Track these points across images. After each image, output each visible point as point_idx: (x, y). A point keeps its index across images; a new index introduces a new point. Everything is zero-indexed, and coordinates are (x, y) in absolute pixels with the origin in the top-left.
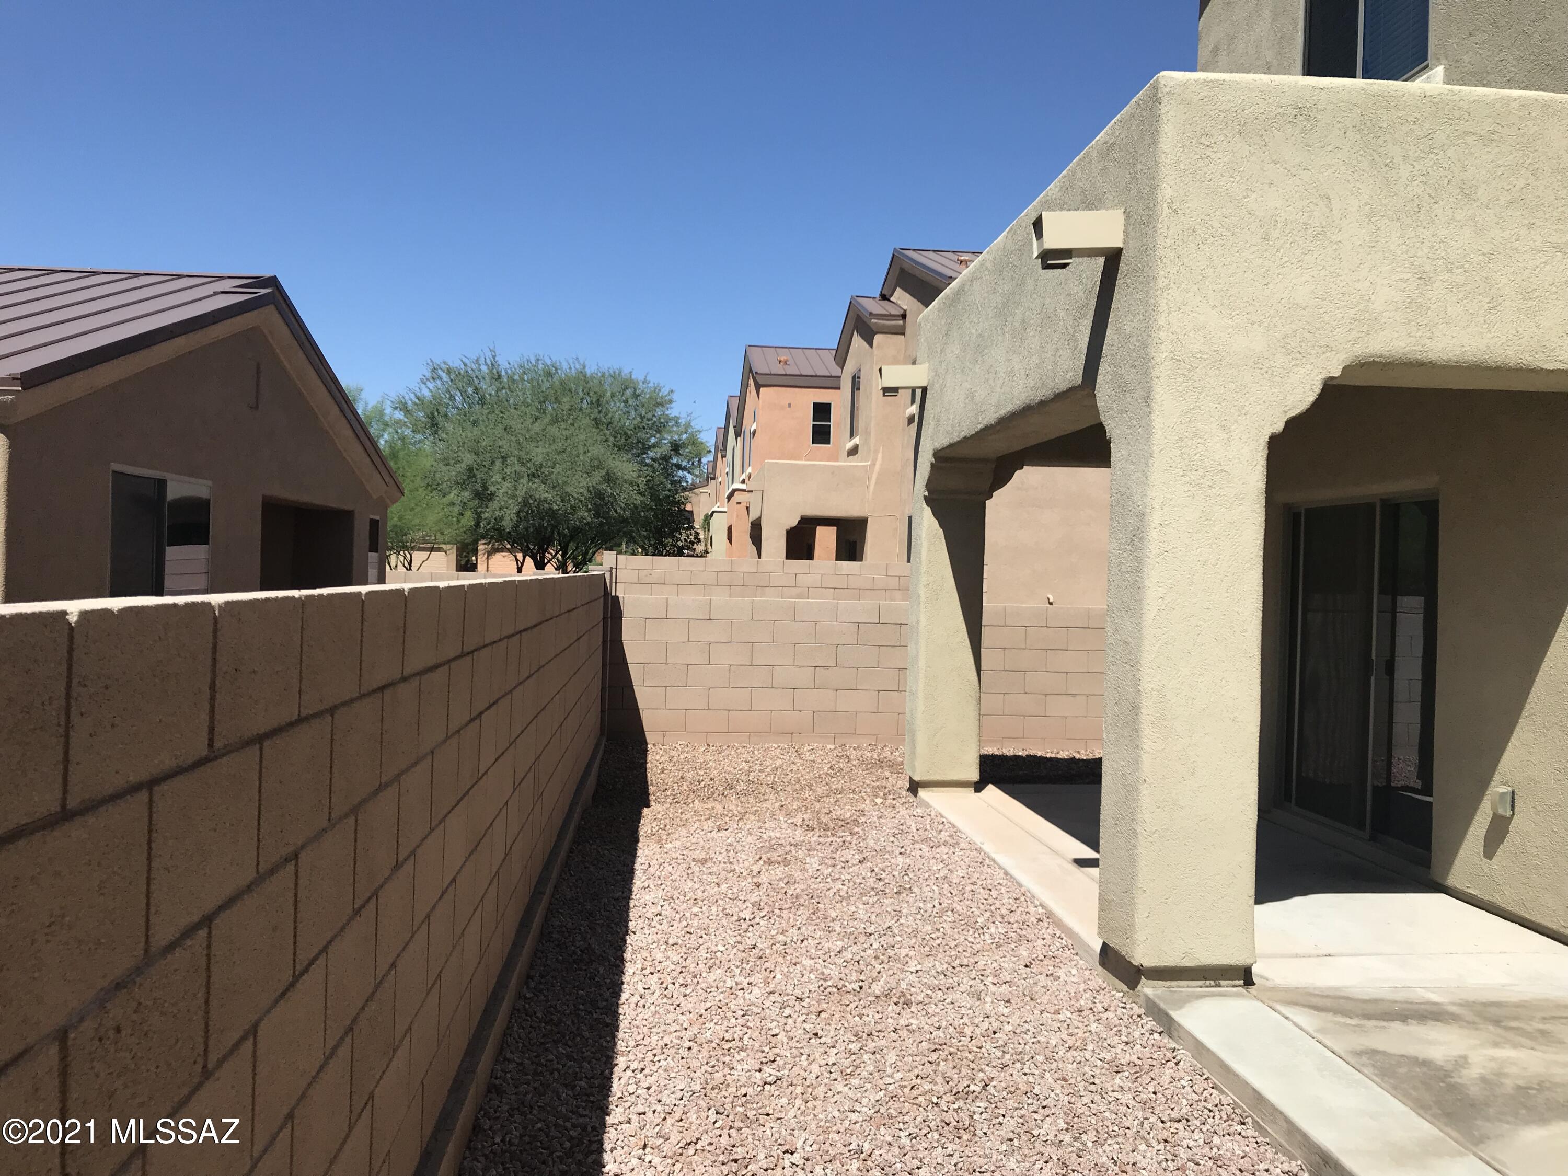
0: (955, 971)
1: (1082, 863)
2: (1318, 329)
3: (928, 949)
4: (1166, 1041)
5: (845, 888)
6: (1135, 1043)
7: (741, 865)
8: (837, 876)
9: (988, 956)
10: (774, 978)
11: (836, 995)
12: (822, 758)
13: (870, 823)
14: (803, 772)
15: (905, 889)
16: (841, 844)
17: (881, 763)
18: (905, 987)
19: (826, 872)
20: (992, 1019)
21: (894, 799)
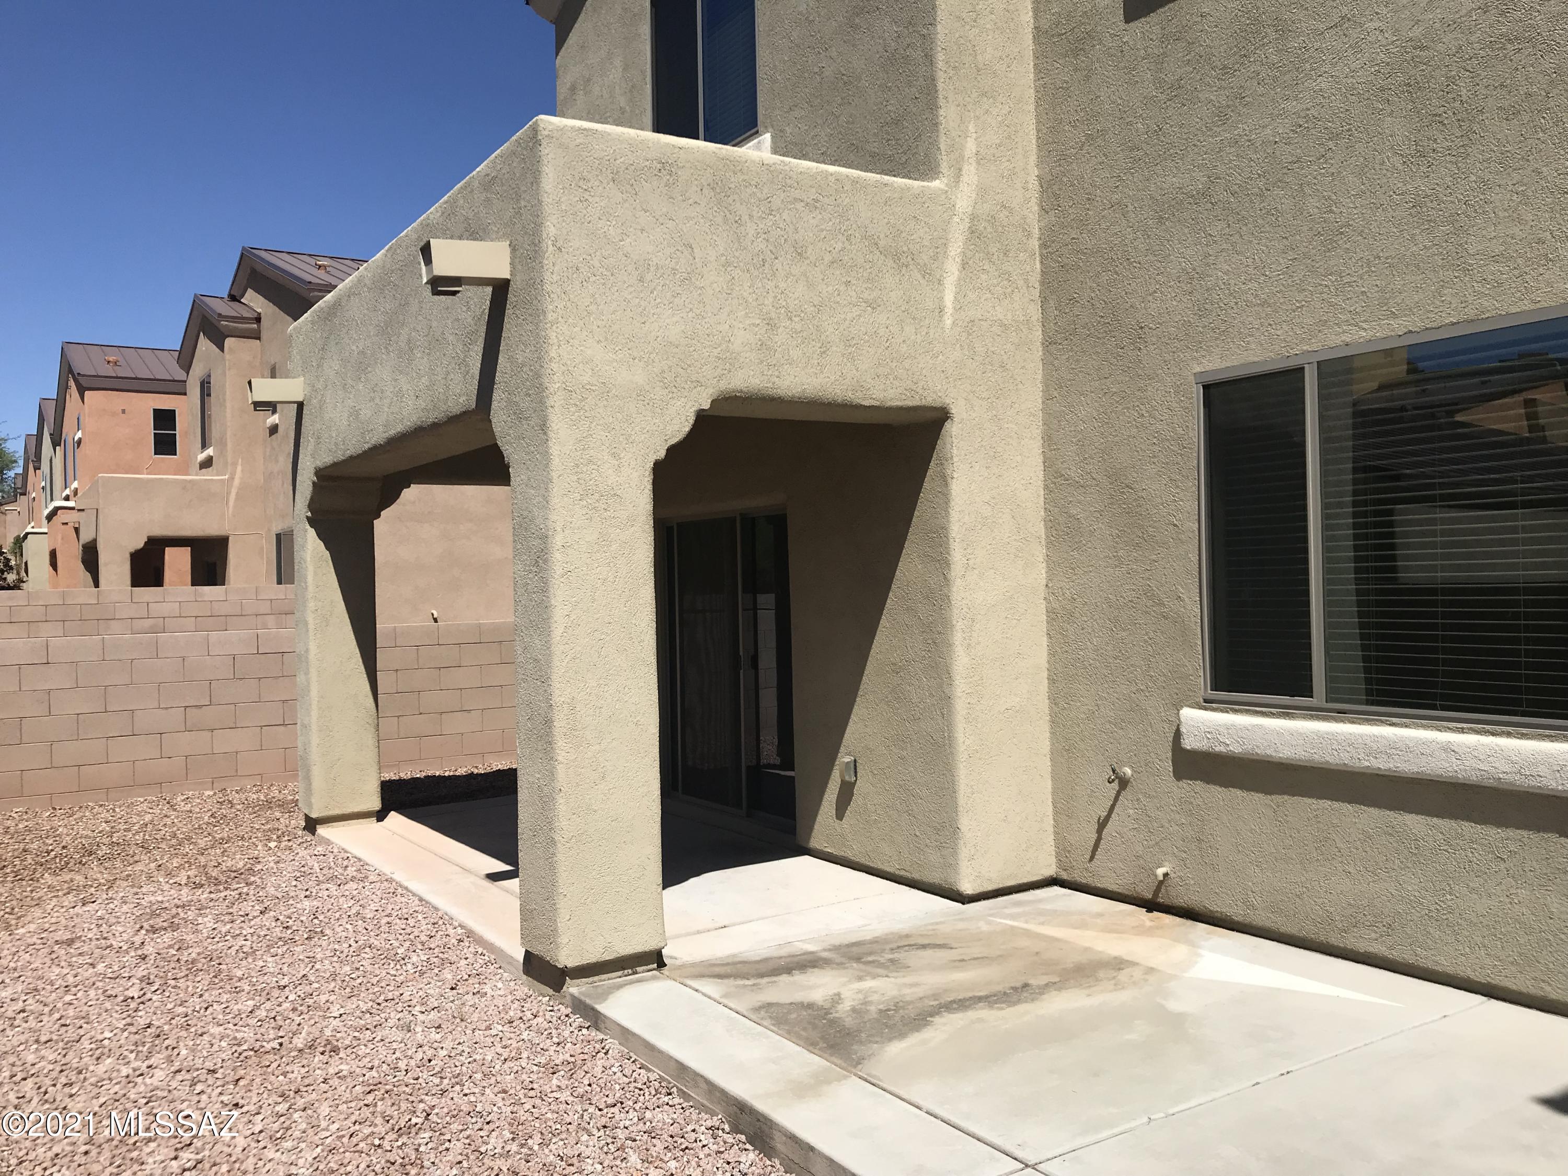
0: (381, 1008)
1: (494, 877)
2: (690, 366)
3: (350, 991)
4: (593, 1034)
5: (248, 943)
6: (565, 1042)
7: (119, 939)
8: (238, 932)
9: (413, 985)
10: (178, 1054)
11: (254, 1058)
12: (200, 806)
13: (267, 869)
14: (180, 825)
15: (316, 933)
16: (237, 896)
17: (269, 804)
18: (330, 1034)
19: (224, 930)
20: (426, 1048)
21: (289, 840)
